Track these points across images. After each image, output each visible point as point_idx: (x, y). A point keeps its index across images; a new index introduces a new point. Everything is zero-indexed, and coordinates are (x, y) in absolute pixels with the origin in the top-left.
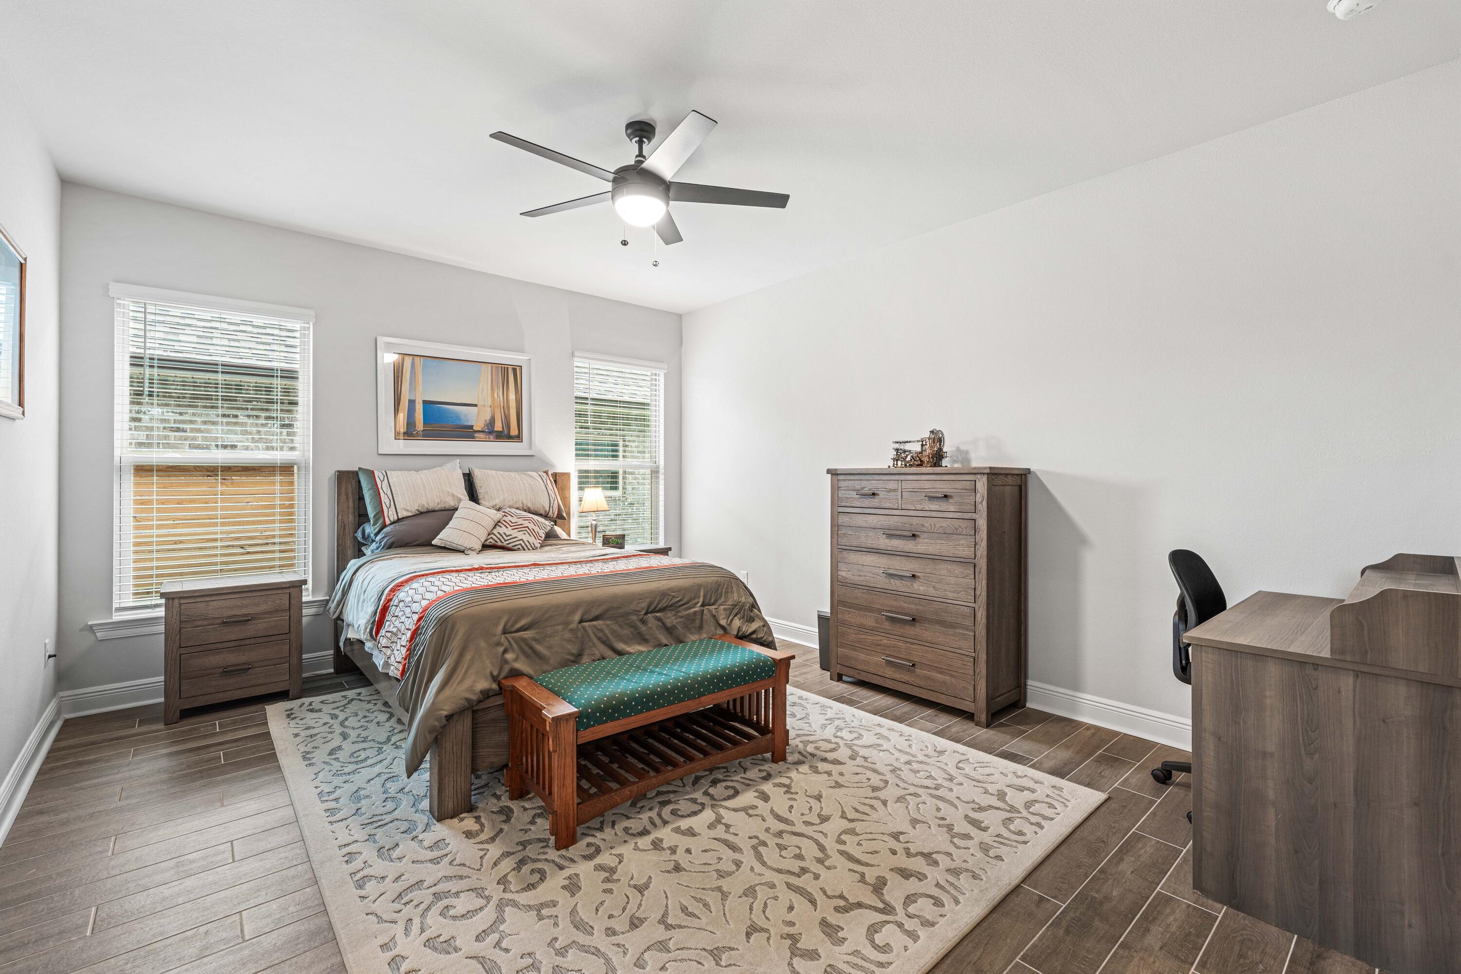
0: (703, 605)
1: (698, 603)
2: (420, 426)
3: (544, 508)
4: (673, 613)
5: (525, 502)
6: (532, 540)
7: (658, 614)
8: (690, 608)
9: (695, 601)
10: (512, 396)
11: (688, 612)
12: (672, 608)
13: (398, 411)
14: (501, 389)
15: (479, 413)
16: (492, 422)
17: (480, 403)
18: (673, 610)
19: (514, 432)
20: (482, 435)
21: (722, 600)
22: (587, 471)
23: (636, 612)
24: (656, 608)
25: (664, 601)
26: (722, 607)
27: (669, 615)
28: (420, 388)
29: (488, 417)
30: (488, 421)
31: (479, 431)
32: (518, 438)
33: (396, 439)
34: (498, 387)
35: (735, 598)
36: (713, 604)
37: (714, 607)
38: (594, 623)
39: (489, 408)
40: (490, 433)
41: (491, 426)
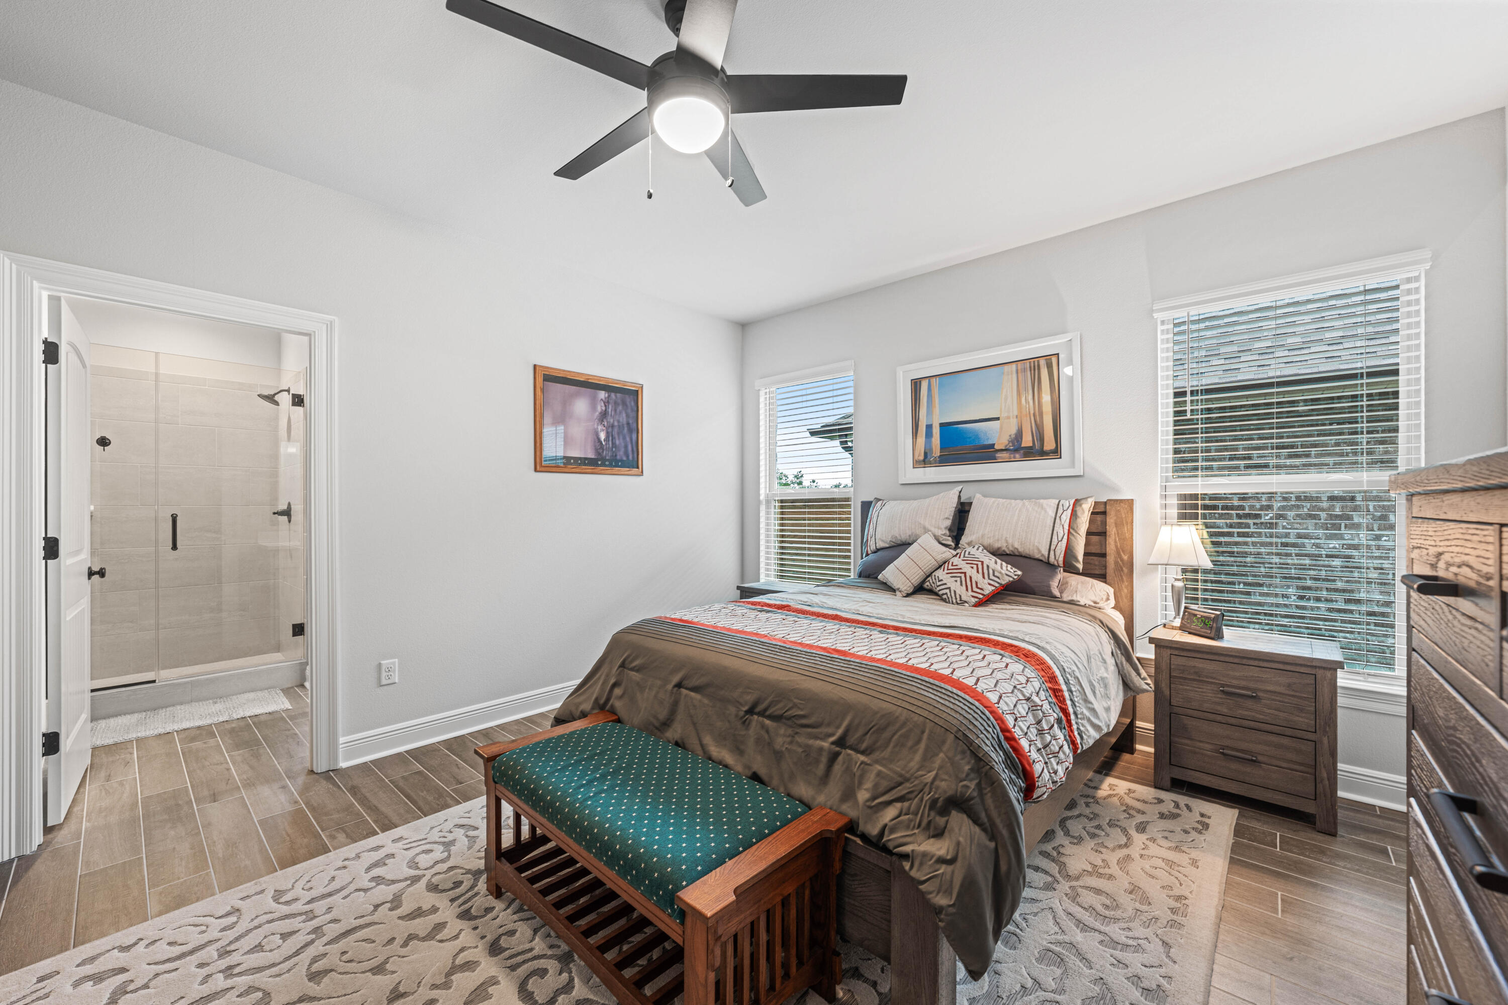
0: (841, 742)
1: (832, 735)
2: (937, 452)
3: (1040, 551)
4: (790, 731)
5: (1010, 541)
6: (961, 590)
7: (767, 722)
8: (816, 738)
9: (830, 730)
10: (1046, 398)
11: (811, 742)
12: (789, 723)
13: (916, 436)
14: (1031, 392)
15: (1001, 428)
16: (1019, 435)
17: (1003, 415)
18: (791, 727)
19: (1049, 445)
20: (1005, 455)
21: (886, 753)
22: (1195, 497)
23: (737, 703)
24: (765, 710)
25: (780, 705)
26: (879, 768)
27: (782, 731)
28: (937, 410)
29: (1013, 431)
30: (1013, 436)
31: (1002, 450)
32: (1056, 452)
33: (914, 468)
34: (1026, 390)
35: (912, 764)
36: (863, 753)
37: (862, 758)
38: (692, 694)
39: (1015, 420)
40: (1016, 450)
41: (1018, 441)
